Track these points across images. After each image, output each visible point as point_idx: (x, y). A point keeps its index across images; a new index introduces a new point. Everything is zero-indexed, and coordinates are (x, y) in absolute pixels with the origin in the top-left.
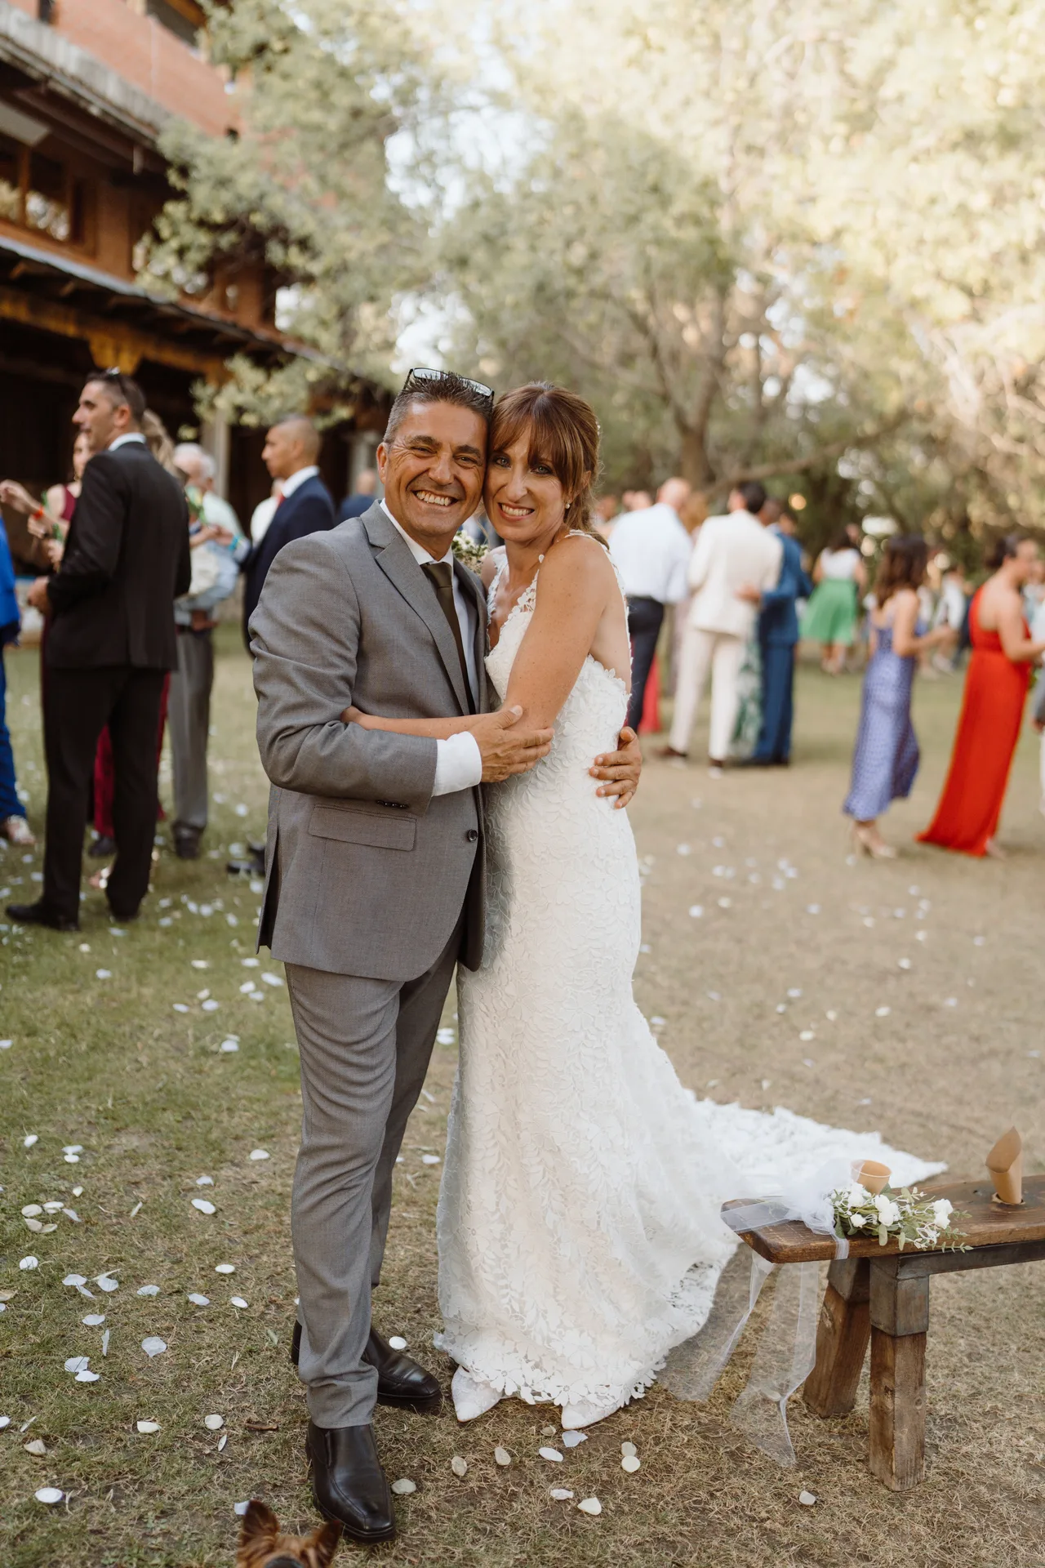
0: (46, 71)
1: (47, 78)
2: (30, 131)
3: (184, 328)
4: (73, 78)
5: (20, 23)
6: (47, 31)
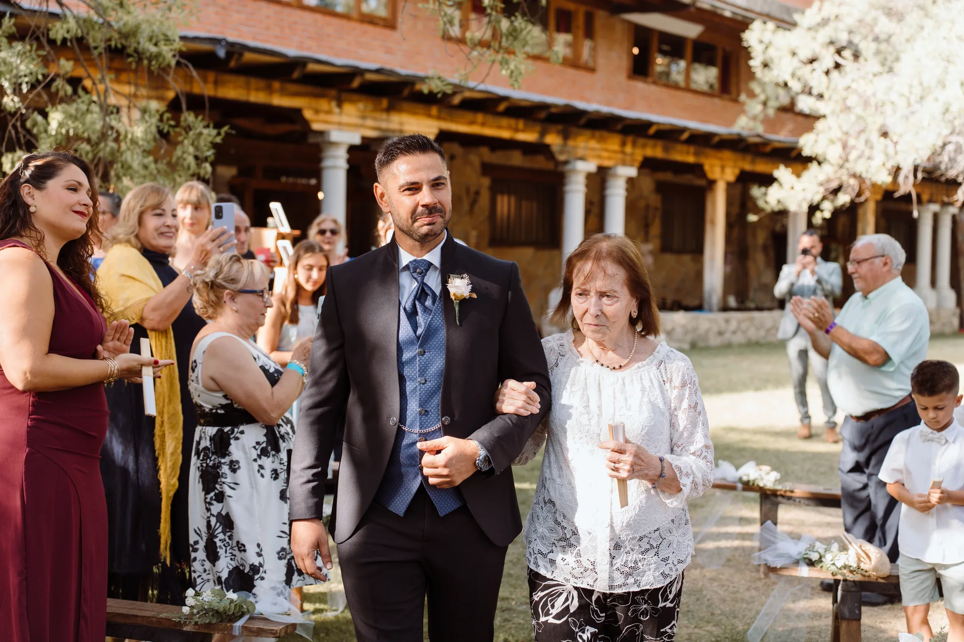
1: (695, 2)
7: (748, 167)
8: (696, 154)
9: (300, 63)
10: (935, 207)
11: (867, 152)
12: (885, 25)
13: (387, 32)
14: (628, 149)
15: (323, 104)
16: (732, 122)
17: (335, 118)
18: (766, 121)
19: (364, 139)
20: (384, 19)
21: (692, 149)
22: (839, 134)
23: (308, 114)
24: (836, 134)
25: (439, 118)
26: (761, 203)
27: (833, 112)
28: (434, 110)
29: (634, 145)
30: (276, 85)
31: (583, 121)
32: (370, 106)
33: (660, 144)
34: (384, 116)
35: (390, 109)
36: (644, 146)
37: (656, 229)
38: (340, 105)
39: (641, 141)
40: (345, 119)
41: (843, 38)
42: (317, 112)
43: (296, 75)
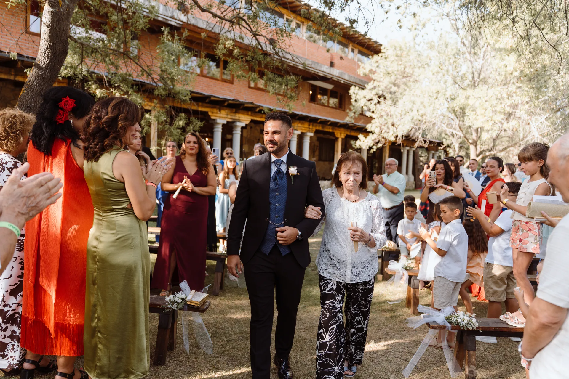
0: (332, 76)
1: (332, 78)
2: (330, 87)
3: (355, 128)
4: (338, 77)
5: (326, 68)
6: (332, 68)
7: (349, 134)
8: (332, 129)
9: (209, 97)
10: (408, 148)
11: (388, 131)
12: (394, 89)
13: (230, 85)
14: (311, 127)
15: (215, 110)
16: (344, 119)
17: (218, 115)
18: (355, 119)
19: (228, 122)
20: (229, 81)
21: (331, 127)
22: (379, 125)
23: (210, 114)
24: (378, 124)
25: (251, 115)
26: (353, 146)
27: (377, 117)
28: (250, 113)
29: (313, 126)
30: (200, 104)
31: (297, 117)
32: (229, 111)
33: (321, 125)
34: (234, 115)
35: (235, 113)
36: (316, 126)
37: (317, 153)
38: (220, 111)
39: (315, 124)
40: (221, 115)
41: (380, 93)
42: (213, 113)
43: (207, 101)
